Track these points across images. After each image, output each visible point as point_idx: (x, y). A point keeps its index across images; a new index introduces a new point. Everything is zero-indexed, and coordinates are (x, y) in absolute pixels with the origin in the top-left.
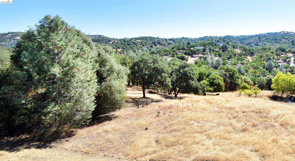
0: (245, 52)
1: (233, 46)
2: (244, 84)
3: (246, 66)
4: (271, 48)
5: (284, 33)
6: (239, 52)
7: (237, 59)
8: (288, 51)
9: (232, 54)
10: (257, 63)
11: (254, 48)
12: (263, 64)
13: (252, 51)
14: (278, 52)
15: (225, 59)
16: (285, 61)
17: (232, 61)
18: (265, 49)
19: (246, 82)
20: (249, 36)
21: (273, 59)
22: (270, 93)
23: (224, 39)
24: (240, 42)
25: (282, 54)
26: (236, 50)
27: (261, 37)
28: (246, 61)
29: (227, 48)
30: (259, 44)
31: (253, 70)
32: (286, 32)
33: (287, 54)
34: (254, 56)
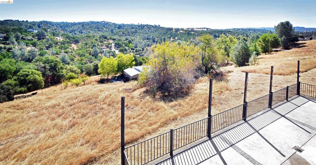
0: (69, 39)
1: (53, 33)
2: (71, 74)
3: (71, 55)
4: (95, 35)
5: (105, 23)
6: (61, 40)
7: (59, 48)
8: (109, 38)
9: (52, 43)
10: (83, 51)
11: (78, 35)
12: (89, 51)
13: (76, 39)
14: (101, 40)
15: (42, 49)
16: (108, 47)
17: (54, 50)
18: (89, 37)
19: (72, 71)
20: (71, 23)
21: (98, 46)
22: (97, 78)
23: (39, 24)
24: (61, 29)
25: (105, 41)
26: (57, 38)
27: (84, 25)
28: (71, 49)
29: (45, 36)
30: (83, 31)
31: (79, 58)
32: (106, 22)
33: (109, 41)
34: (79, 44)
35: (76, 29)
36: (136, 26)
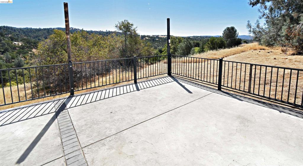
35: (41, 34)
36: (104, 32)
